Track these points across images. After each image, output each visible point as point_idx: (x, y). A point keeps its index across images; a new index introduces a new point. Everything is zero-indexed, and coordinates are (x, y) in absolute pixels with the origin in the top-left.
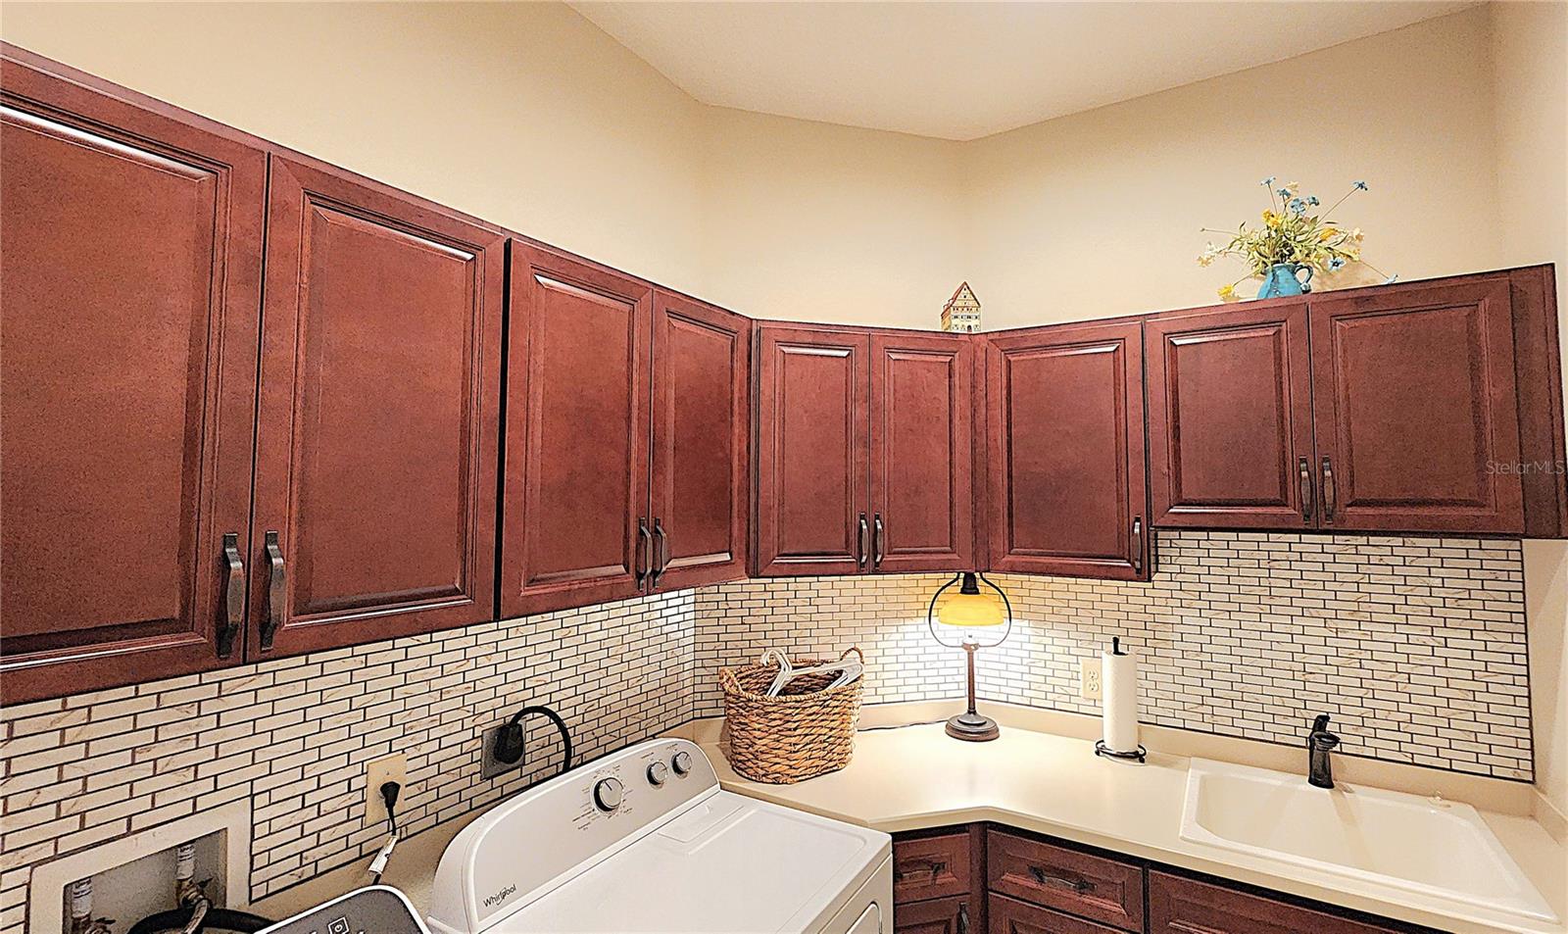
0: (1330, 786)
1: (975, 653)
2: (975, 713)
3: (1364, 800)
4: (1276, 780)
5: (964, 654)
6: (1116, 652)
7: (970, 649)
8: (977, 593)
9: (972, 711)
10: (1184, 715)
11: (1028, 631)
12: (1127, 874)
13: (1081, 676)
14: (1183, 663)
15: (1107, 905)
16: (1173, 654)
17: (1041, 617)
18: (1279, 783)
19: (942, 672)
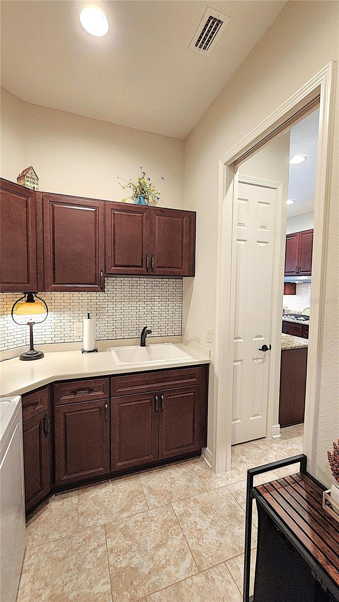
0: (145, 346)
1: (33, 326)
2: (33, 350)
3: (153, 347)
4: (134, 347)
5: (28, 327)
6: (89, 318)
7: (31, 325)
8: (34, 301)
9: (32, 349)
10: (108, 335)
11: (54, 316)
12: (104, 382)
13: (74, 329)
14: (108, 319)
15: (97, 393)
16: (105, 317)
17: (60, 310)
18: (134, 348)
19: (15, 337)
